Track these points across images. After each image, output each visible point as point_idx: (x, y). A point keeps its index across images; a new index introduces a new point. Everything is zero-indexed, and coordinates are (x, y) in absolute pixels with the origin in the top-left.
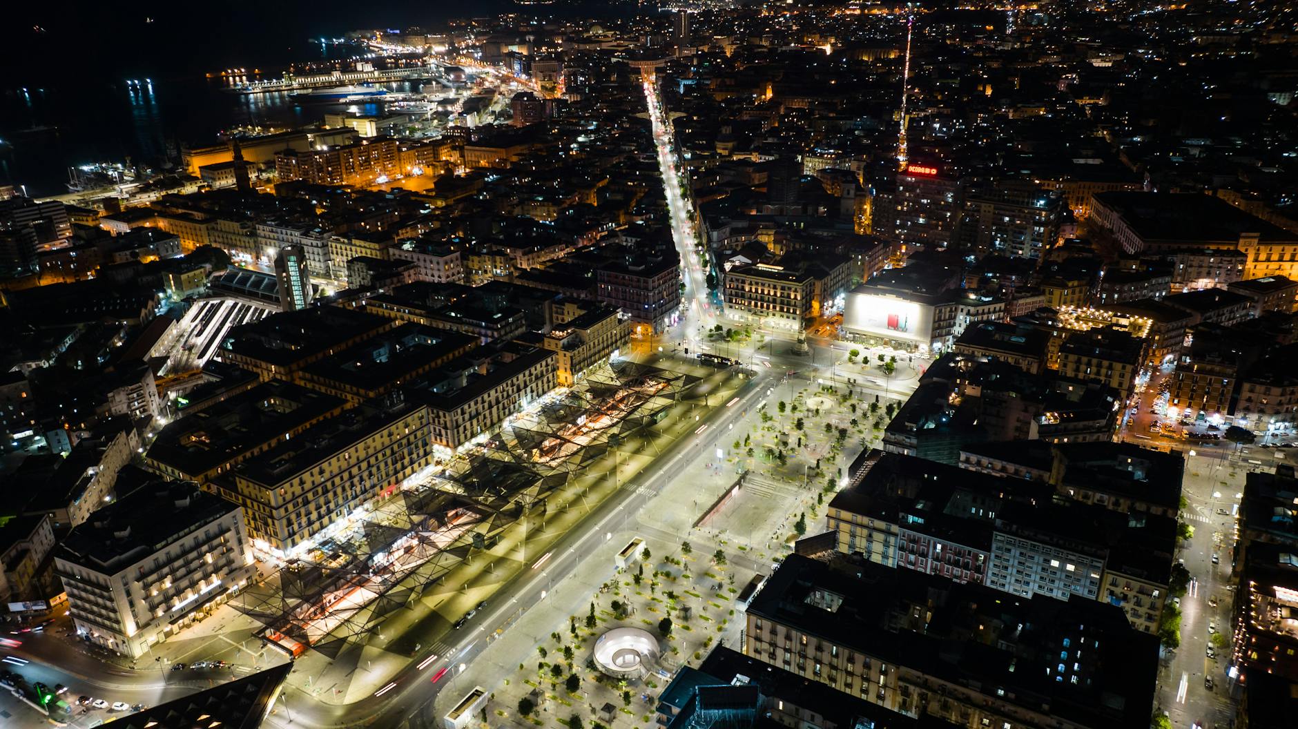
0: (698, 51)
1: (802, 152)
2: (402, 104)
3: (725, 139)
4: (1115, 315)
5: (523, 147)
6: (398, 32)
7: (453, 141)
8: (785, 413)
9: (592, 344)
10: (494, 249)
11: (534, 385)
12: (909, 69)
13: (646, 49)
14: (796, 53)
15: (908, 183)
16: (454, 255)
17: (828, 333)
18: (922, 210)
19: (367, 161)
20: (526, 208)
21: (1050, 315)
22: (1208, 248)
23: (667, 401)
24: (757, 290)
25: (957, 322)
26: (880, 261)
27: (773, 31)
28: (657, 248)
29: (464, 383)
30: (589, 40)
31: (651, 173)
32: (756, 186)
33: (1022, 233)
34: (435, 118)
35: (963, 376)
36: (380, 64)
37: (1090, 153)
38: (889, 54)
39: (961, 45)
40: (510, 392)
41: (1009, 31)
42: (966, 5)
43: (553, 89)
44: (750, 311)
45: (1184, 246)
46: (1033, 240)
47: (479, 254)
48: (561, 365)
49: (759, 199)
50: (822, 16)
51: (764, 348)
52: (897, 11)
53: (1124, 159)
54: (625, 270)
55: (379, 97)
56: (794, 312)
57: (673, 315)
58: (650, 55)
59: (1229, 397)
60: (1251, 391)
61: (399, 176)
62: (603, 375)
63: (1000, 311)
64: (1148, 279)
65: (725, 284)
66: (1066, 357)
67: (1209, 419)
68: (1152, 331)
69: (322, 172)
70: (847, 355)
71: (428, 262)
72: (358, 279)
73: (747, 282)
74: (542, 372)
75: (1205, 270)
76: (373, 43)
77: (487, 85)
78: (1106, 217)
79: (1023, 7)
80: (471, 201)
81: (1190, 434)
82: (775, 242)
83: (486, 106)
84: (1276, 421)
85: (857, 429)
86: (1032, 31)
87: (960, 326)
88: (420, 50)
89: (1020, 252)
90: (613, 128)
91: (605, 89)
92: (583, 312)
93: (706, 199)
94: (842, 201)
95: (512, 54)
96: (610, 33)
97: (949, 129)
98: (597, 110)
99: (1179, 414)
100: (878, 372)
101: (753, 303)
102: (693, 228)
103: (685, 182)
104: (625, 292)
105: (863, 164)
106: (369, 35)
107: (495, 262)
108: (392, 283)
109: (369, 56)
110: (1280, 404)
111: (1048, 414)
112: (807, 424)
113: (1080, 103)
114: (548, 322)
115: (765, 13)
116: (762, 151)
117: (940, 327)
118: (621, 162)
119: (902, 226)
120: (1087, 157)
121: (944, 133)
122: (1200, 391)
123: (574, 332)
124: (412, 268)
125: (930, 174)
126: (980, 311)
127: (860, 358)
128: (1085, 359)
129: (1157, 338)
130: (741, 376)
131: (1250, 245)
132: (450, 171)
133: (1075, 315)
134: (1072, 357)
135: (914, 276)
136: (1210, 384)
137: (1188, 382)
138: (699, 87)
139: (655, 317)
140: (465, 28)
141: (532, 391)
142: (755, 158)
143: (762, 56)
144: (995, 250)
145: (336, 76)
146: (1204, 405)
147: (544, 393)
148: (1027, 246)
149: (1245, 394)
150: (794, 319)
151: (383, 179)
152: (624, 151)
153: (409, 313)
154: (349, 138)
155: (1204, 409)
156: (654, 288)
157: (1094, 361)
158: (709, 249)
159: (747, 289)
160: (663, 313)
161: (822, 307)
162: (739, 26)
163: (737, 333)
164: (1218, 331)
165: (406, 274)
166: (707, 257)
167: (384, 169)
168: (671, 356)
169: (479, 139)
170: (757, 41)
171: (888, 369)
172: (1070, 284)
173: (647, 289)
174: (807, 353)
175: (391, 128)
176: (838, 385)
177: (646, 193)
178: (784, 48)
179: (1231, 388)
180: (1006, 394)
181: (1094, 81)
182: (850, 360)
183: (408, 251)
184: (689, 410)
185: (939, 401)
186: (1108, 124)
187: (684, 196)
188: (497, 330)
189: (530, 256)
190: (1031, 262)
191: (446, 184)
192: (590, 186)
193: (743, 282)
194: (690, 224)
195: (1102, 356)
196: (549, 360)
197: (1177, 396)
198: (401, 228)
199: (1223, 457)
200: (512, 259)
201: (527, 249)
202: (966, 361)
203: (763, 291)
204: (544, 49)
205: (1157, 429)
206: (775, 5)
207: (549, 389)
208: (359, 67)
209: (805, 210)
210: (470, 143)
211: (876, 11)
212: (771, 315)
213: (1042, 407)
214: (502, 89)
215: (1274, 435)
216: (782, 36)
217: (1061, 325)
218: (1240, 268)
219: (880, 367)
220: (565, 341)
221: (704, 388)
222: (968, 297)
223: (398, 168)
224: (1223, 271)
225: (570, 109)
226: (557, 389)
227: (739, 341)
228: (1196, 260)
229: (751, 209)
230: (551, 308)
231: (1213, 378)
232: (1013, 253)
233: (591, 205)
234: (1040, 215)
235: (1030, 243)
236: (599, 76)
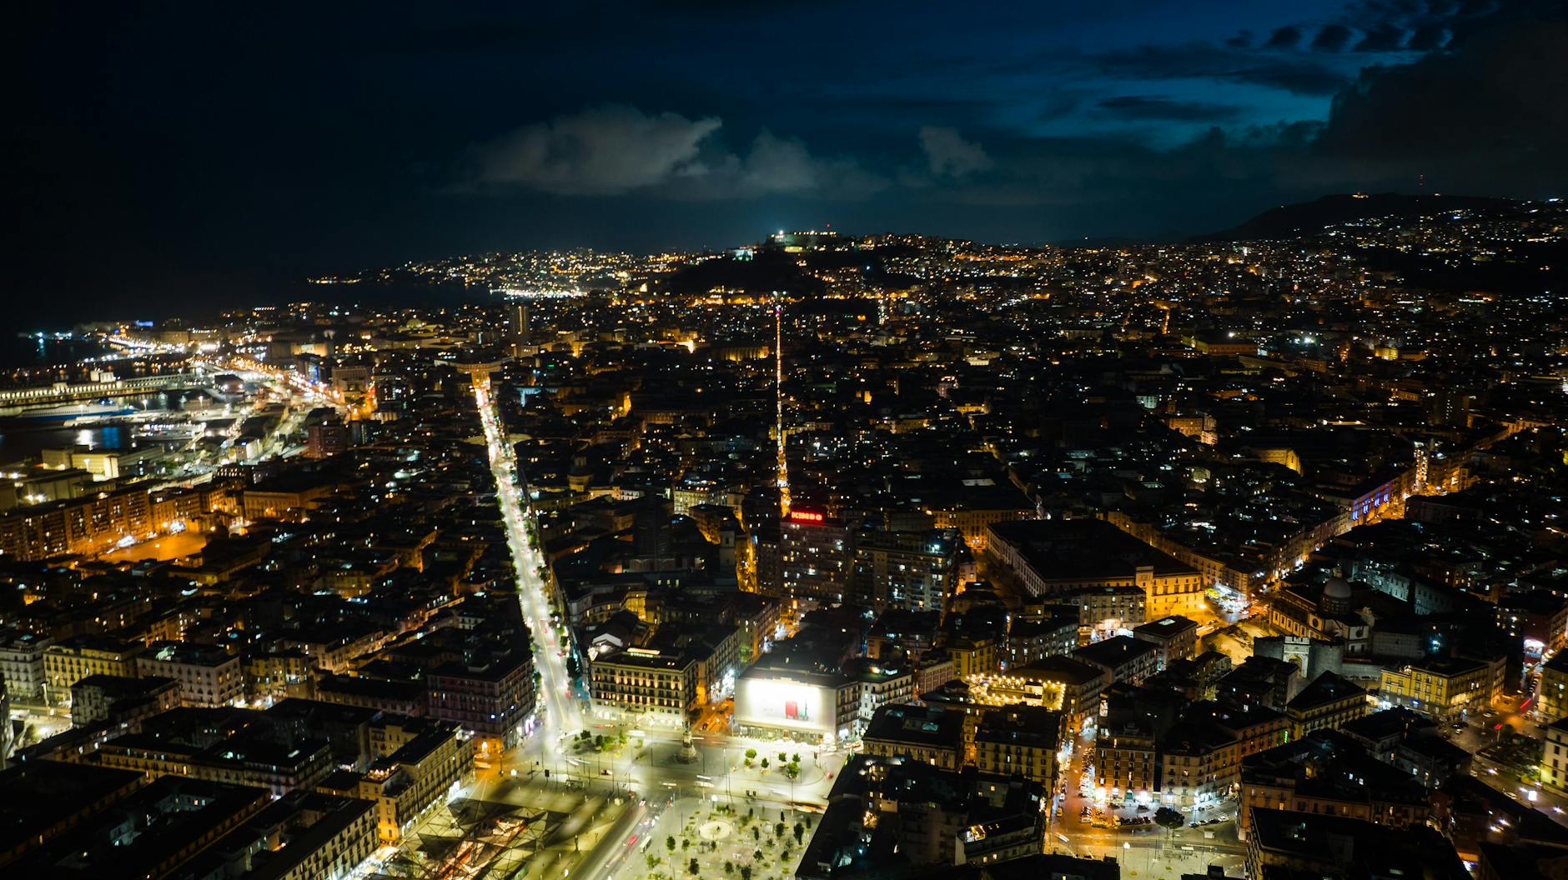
0: (540, 350)
1: (669, 484)
2: (156, 427)
3: (580, 472)
4: (1028, 683)
5: (324, 489)
6: (150, 324)
7: (229, 484)
8: (675, 851)
9: (424, 781)
10: (288, 647)
11: (347, 853)
12: (782, 374)
13: (477, 348)
14: (653, 350)
15: (792, 530)
16: (231, 662)
17: (718, 726)
18: (811, 560)
19: (106, 519)
20: (328, 579)
21: (961, 689)
22: (1109, 586)
23: (526, 853)
24: (629, 681)
25: (863, 701)
26: (769, 623)
27: (627, 324)
28: (503, 633)
29: (248, 867)
30: (405, 337)
31: (490, 522)
32: (621, 533)
33: (920, 582)
34: (202, 448)
35: (875, 786)
36: (124, 370)
37: (979, 472)
38: (758, 353)
39: (833, 339)
40: (314, 870)
41: (882, 321)
42: (835, 294)
43: (360, 402)
44: (623, 707)
45: (1085, 585)
46: (933, 589)
47: (266, 656)
48: (383, 815)
49: (624, 553)
50: (682, 306)
51: (644, 756)
52: (762, 301)
53: (1013, 477)
54: (462, 672)
55: (122, 417)
56: (677, 705)
57: (527, 722)
58: (483, 356)
59: (1152, 770)
60: (1172, 763)
61: (151, 535)
62: (439, 822)
63: (907, 684)
64: (1055, 629)
65: (590, 673)
66: (983, 746)
67: (1137, 797)
68: (1068, 696)
69: (36, 539)
70: (743, 758)
71: (194, 675)
72: (88, 710)
73: (618, 672)
74: (357, 833)
75: (1109, 610)
76: (114, 338)
77: (273, 398)
78: (1004, 551)
79: (893, 295)
80: (252, 576)
81: (1122, 821)
82: (648, 608)
83: (272, 428)
84: (1200, 794)
85: (762, 861)
86: (905, 322)
87: (866, 706)
88: (181, 348)
89: (921, 603)
90: (440, 459)
91: (427, 403)
92: (410, 737)
93: (560, 554)
94: (721, 551)
95: (306, 357)
96: (432, 327)
97: (831, 447)
98: (419, 432)
99: (1107, 796)
100: (780, 776)
101: (626, 696)
102: (546, 590)
103: (534, 526)
104: (465, 700)
105: (741, 498)
106: (109, 328)
107: (289, 665)
108: (141, 713)
109: (109, 357)
110: (1201, 774)
111: (973, 828)
112: (703, 863)
113: (962, 410)
114: (363, 750)
115: (615, 302)
116: (626, 484)
117: (844, 712)
118: (452, 506)
119: (791, 579)
120: (976, 477)
121: (825, 452)
122: (1124, 768)
123: (399, 769)
124: (171, 687)
125: (815, 520)
126: (886, 688)
127: (758, 760)
128: (1003, 747)
129: (1073, 701)
130: (617, 801)
131: (1146, 579)
132: (223, 529)
133: (987, 685)
134: (990, 746)
135: (810, 644)
136: (1132, 759)
137: (1111, 759)
138: (544, 397)
139: (505, 729)
140: (243, 320)
141: (344, 862)
142: (615, 494)
143: (615, 356)
144: (894, 602)
145: (59, 389)
146: (1130, 783)
147: (361, 860)
148: (928, 597)
149: (1167, 768)
150: (677, 713)
151: (127, 541)
152: (456, 492)
153: (167, 759)
154: (77, 484)
155: (1130, 787)
156: (502, 693)
157: (1013, 748)
158: (567, 622)
159: (618, 680)
160: (514, 723)
161: (708, 692)
162: (588, 318)
163: (608, 739)
164: (1132, 694)
165: (161, 697)
166: (566, 634)
167: (130, 528)
168: (528, 782)
169: (264, 479)
170: (609, 338)
171: (792, 772)
172: (977, 645)
173: (492, 695)
174: (695, 759)
175: (140, 466)
176: (736, 801)
177: (486, 551)
178: (641, 345)
179: (1152, 762)
180: (925, 805)
181: (975, 385)
182: (747, 763)
183: (164, 661)
184: (555, 862)
185: (853, 824)
186: (995, 436)
187: (533, 545)
188: (294, 774)
189: (336, 652)
190: (934, 614)
191: (220, 549)
192: (413, 542)
193: (613, 672)
194: (541, 584)
195: (1020, 742)
196: (367, 815)
197: (1103, 776)
198: (155, 622)
199: (1157, 846)
200: (311, 659)
201: (331, 644)
202: (877, 765)
203: (637, 682)
204: (347, 347)
205: (1088, 818)
206: (627, 294)
207: (368, 854)
208: (94, 376)
209: (679, 563)
210: (251, 486)
211: (739, 301)
212: (648, 710)
213: (966, 817)
214: (293, 402)
215: (1202, 810)
216: (637, 330)
217: (973, 701)
218: (1141, 605)
219: (782, 769)
220: (388, 783)
221: (573, 825)
222: (871, 672)
223: (149, 525)
224: (1126, 609)
225: (384, 432)
226: (378, 852)
227: (612, 749)
228: (1098, 600)
229: (615, 565)
230: (366, 733)
231: (1134, 752)
232: (913, 604)
233: (416, 570)
234: (937, 562)
235: (930, 592)
236: (419, 384)
